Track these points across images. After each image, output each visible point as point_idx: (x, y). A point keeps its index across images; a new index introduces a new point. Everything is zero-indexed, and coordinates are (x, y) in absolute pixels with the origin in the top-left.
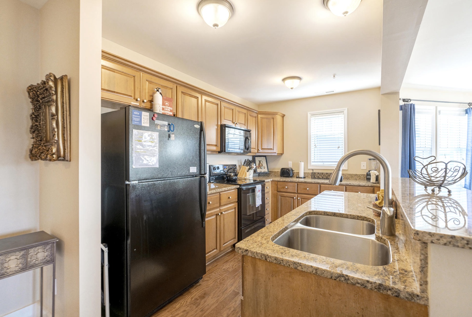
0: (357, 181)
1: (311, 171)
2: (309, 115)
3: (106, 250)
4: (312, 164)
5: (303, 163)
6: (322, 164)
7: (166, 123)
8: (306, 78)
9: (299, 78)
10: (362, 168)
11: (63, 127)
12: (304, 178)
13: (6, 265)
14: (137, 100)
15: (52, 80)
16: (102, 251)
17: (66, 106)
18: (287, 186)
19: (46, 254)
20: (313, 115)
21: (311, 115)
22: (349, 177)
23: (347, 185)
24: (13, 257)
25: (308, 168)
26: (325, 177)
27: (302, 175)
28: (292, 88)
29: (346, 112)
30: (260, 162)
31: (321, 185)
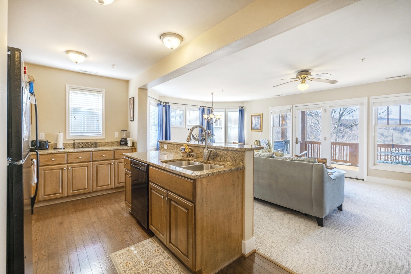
0: (113, 147)
1: (73, 142)
2: (67, 88)
4: (71, 135)
5: (62, 134)
6: (80, 134)
8: (91, 58)
9: (86, 55)
10: (116, 137)
12: (64, 148)
18: (54, 158)
20: (72, 88)
21: (70, 88)
22: (106, 144)
23: (115, 150)
25: (67, 139)
26: (84, 146)
27: (60, 146)
28: (76, 62)
29: (104, 92)
31: (93, 152)
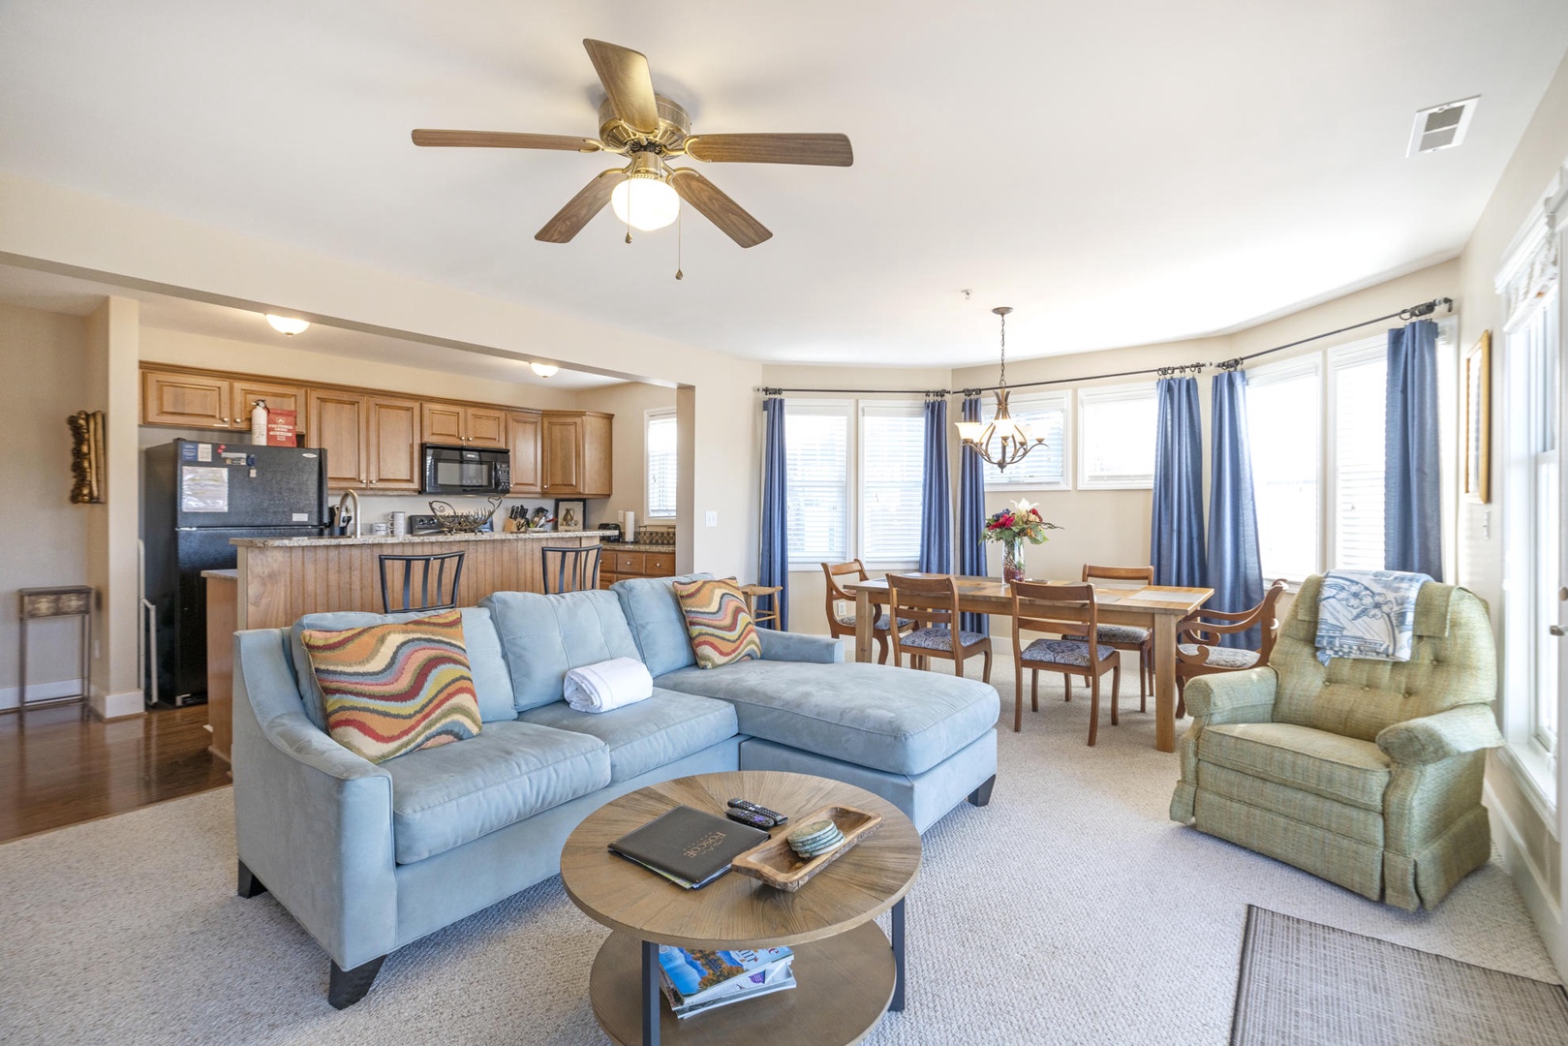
2: (646, 416)
3: (152, 608)
4: (647, 515)
7: (244, 455)
11: (97, 468)
12: (633, 542)
13: (37, 606)
14: (223, 421)
15: (83, 419)
16: (147, 610)
17: (100, 444)
19: (81, 603)
21: (649, 416)
24: (44, 600)
25: (643, 523)
27: (629, 537)
30: (568, 511)
